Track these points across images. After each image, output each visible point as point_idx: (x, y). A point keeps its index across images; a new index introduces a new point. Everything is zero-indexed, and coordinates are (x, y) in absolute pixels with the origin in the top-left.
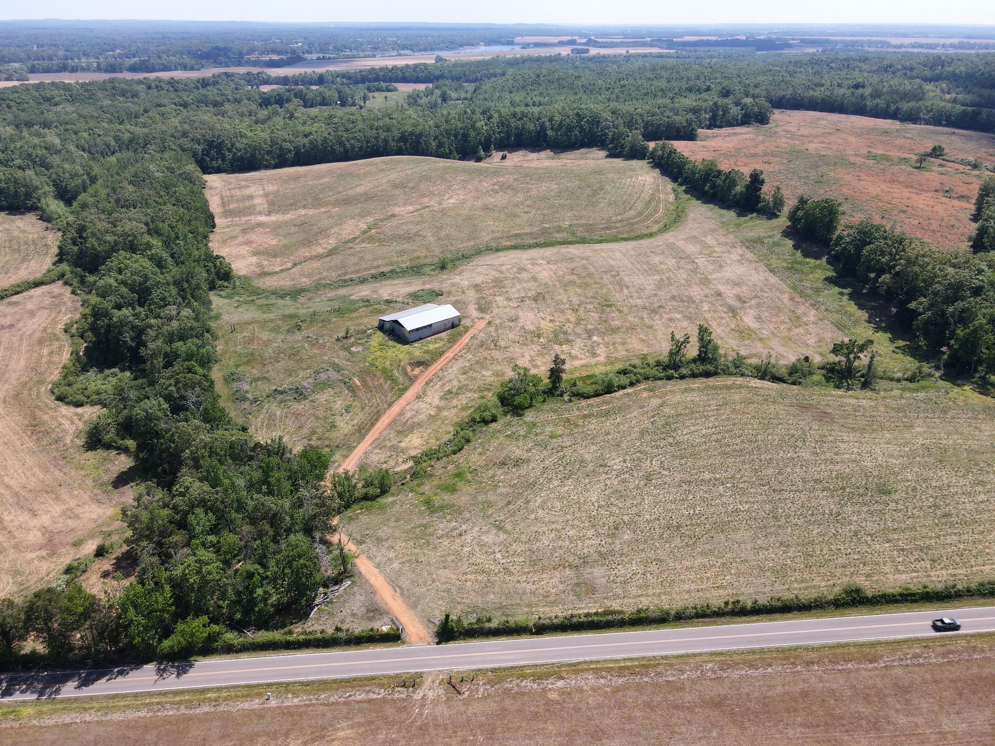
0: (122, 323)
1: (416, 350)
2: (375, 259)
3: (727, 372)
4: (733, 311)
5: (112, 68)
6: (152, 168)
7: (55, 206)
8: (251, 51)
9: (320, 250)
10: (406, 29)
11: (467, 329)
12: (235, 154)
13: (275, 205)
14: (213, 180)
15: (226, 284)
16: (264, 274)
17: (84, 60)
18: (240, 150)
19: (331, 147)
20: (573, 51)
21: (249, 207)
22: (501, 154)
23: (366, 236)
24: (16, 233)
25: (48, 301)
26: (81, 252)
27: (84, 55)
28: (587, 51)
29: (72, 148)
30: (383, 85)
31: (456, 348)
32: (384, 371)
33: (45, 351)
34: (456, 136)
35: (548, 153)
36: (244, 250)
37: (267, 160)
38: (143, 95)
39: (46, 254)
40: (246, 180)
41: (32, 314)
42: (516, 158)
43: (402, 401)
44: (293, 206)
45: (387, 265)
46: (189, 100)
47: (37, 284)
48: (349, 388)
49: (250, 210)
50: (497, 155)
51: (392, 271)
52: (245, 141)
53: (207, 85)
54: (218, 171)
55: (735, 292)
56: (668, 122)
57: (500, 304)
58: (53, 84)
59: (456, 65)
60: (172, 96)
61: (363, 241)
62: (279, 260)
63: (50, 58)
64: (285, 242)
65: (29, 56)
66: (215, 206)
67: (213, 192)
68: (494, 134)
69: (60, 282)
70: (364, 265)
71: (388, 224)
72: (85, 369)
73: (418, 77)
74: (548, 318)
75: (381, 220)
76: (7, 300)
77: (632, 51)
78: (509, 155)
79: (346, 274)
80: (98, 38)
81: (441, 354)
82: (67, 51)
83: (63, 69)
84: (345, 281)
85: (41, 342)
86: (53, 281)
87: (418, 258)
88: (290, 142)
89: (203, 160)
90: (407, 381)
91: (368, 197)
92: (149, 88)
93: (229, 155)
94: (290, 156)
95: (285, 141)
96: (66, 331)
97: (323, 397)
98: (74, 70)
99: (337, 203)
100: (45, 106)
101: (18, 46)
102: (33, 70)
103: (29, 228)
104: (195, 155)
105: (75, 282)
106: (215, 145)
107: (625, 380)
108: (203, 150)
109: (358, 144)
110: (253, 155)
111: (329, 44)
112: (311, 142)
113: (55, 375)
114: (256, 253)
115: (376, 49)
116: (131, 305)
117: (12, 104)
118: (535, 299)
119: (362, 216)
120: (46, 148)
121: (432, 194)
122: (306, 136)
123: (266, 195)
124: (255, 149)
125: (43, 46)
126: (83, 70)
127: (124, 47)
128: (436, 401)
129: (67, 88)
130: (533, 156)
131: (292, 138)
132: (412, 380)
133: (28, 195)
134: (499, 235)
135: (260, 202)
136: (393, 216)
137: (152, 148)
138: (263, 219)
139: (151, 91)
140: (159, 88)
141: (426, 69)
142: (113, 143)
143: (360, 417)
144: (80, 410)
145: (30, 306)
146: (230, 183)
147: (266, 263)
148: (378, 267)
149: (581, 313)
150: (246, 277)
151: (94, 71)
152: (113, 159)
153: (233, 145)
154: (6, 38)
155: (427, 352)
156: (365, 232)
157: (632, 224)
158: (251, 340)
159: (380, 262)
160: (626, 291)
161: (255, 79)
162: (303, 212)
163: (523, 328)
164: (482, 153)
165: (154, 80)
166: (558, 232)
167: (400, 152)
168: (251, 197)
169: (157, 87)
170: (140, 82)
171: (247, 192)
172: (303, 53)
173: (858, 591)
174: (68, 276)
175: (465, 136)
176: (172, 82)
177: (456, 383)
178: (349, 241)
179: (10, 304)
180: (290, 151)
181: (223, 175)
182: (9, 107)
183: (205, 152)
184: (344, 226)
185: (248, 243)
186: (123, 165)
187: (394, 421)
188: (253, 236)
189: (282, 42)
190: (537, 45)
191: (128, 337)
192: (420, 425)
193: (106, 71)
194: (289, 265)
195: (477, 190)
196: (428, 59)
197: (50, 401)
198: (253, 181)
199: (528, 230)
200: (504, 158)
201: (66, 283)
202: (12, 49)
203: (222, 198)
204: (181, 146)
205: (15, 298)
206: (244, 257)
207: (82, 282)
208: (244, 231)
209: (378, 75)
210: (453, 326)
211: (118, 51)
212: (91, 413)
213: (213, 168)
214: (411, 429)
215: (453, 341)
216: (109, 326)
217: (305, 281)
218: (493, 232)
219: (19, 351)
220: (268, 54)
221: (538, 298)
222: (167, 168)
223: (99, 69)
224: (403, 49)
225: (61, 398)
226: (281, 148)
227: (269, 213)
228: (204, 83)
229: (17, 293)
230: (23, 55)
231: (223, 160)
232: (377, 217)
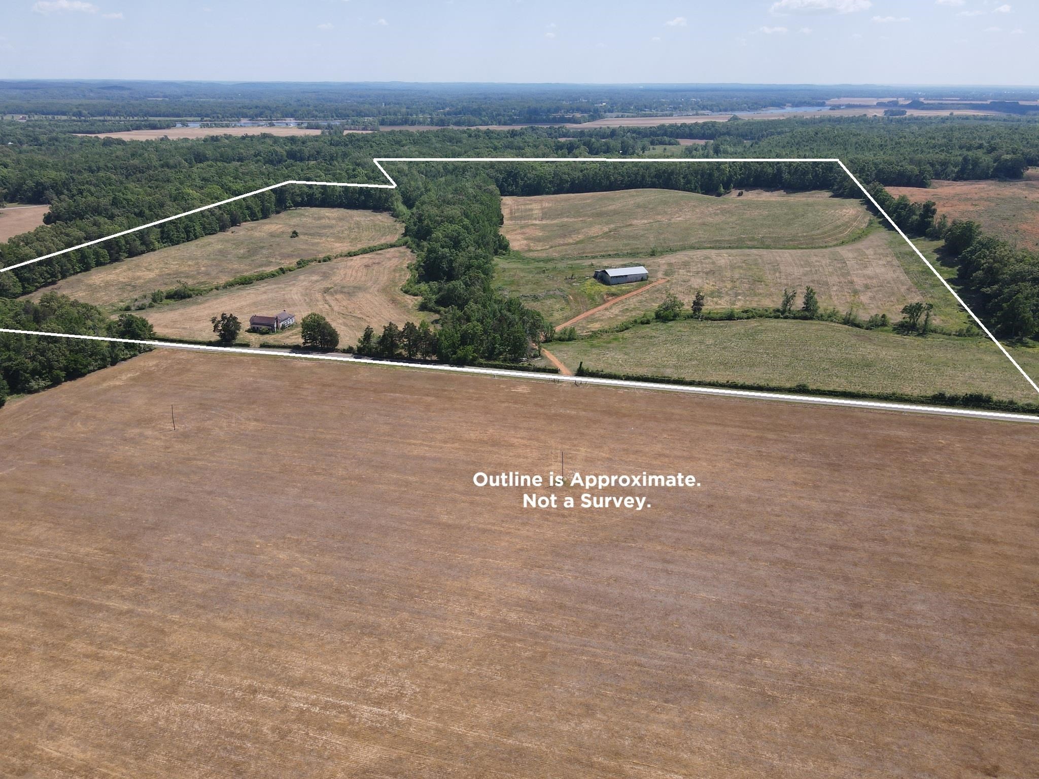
0: (444, 257)
1: (613, 289)
2: (606, 247)
3: (821, 318)
4: (856, 292)
5: (442, 123)
6: (468, 185)
7: (402, 208)
8: (557, 110)
9: (571, 241)
10: (713, 90)
11: (651, 282)
12: (526, 181)
13: (545, 215)
14: (508, 200)
15: (504, 252)
16: (530, 251)
17: (421, 116)
18: (529, 179)
19: (600, 180)
20: (886, 112)
21: (529, 215)
22: (738, 191)
23: (606, 235)
24: (377, 222)
25: (398, 254)
26: (418, 230)
27: (421, 112)
28: (904, 113)
29: (415, 173)
30: (666, 139)
31: (640, 291)
32: (589, 295)
33: (397, 275)
34: (702, 176)
35: (782, 192)
36: (519, 237)
37: (548, 188)
38: (465, 141)
39: (396, 233)
40: (531, 200)
41: (390, 259)
42: (751, 196)
43: (596, 310)
44: (560, 215)
45: (614, 250)
46: (499, 145)
47: (392, 246)
48: (565, 300)
49: (530, 217)
50: (734, 193)
51: (615, 254)
52: (534, 172)
53: (515, 135)
54: (512, 194)
55: (865, 282)
56: (899, 171)
57: (681, 273)
58: (401, 132)
59: (746, 124)
60: (487, 142)
61: (603, 238)
62: (541, 243)
63: (395, 114)
64: (547, 234)
65: (379, 112)
66: (505, 212)
67: (506, 207)
68: (735, 174)
69: (405, 247)
70: (597, 249)
71: (625, 229)
72: (419, 282)
73: (704, 134)
74: (711, 284)
75: (620, 227)
76: (375, 252)
77: (956, 113)
78: (745, 192)
79: (584, 253)
80: (433, 98)
81: (630, 292)
82: (407, 108)
83: (405, 122)
84: (583, 257)
85: (394, 271)
86: (401, 246)
87: (638, 248)
88: (569, 174)
89: (502, 184)
90: (602, 302)
91: (616, 213)
92: (470, 136)
93: (521, 183)
94: (567, 185)
95: (565, 173)
96: (408, 267)
97: (548, 302)
98: (413, 123)
99: (592, 215)
100: (397, 146)
101: (371, 104)
102: (383, 123)
103: (385, 220)
104: (497, 180)
105: (414, 246)
106: (512, 174)
107: (745, 315)
108: (503, 178)
109: (620, 178)
110: (539, 183)
111: (630, 104)
112: (584, 175)
113: (404, 283)
114: (526, 239)
115: (675, 108)
116: (448, 247)
117: (374, 144)
118: (707, 273)
119: (607, 223)
120: (398, 172)
121: (666, 213)
122: (582, 171)
123: (542, 209)
124: (541, 178)
125: (389, 104)
126: (420, 123)
127: (452, 106)
128: (617, 312)
129: (410, 135)
130: (768, 194)
131: (570, 172)
132: (605, 302)
133: (386, 200)
134: (702, 240)
135: (537, 212)
136: (631, 225)
137: (468, 175)
138: (537, 222)
139: (470, 138)
140: (477, 136)
141: (713, 126)
142: (442, 170)
143: (567, 313)
144: (416, 297)
145: (388, 256)
146: (519, 202)
147: (532, 244)
148: (607, 251)
149: (737, 284)
150: (517, 251)
151: (428, 125)
152: (443, 179)
153: (525, 175)
154: (360, 97)
155: (620, 290)
156: (607, 233)
157: (814, 239)
158: (514, 276)
159: (609, 249)
160: (777, 274)
161: (556, 132)
162: (566, 220)
163: (690, 286)
164: (722, 189)
165: (475, 131)
166: (750, 241)
167: (653, 186)
168: (531, 210)
169: (476, 136)
170: (465, 132)
171: (530, 207)
172: (605, 112)
173: (804, 386)
174: (410, 242)
175: (711, 175)
176: (488, 133)
177: (633, 306)
178: (593, 237)
179: (377, 254)
180: (567, 182)
181: (515, 197)
182: (372, 147)
183: (505, 180)
184: (593, 229)
185: (523, 233)
186: (448, 184)
187: (587, 317)
188: (527, 230)
189: (588, 102)
190: (849, 106)
191: (445, 265)
192: (602, 320)
193: (437, 125)
194: (547, 247)
195: (702, 213)
196: (722, 119)
197: (402, 293)
198: (535, 201)
199: (727, 238)
200: (740, 194)
201: (408, 247)
202: (367, 106)
203: (511, 210)
204: (488, 175)
205: (380, 252)
206: (519, 240)
207: (418, 246)
208: (522, 227)
209: (666, 131)
210: (642, 280)
211: (447, 109)
212: (420, 299)
213: (508, 192)
214: (597, 321)
215: (639, 287)
216: (436, 258)
217: (555, 255)
218: (700, 238)
219: (384, 273)
220: (572, 113)
221: (711, 272)
222: (477, 186)
223: (432, 123)
224: (703, 109)
225: (406, 292)
226: (561, 179)
227: (542, 219)
228: (513, 134)
229: (381, 249)
230: (375, 111)
231: (517, 187)
232: (618, 225)
